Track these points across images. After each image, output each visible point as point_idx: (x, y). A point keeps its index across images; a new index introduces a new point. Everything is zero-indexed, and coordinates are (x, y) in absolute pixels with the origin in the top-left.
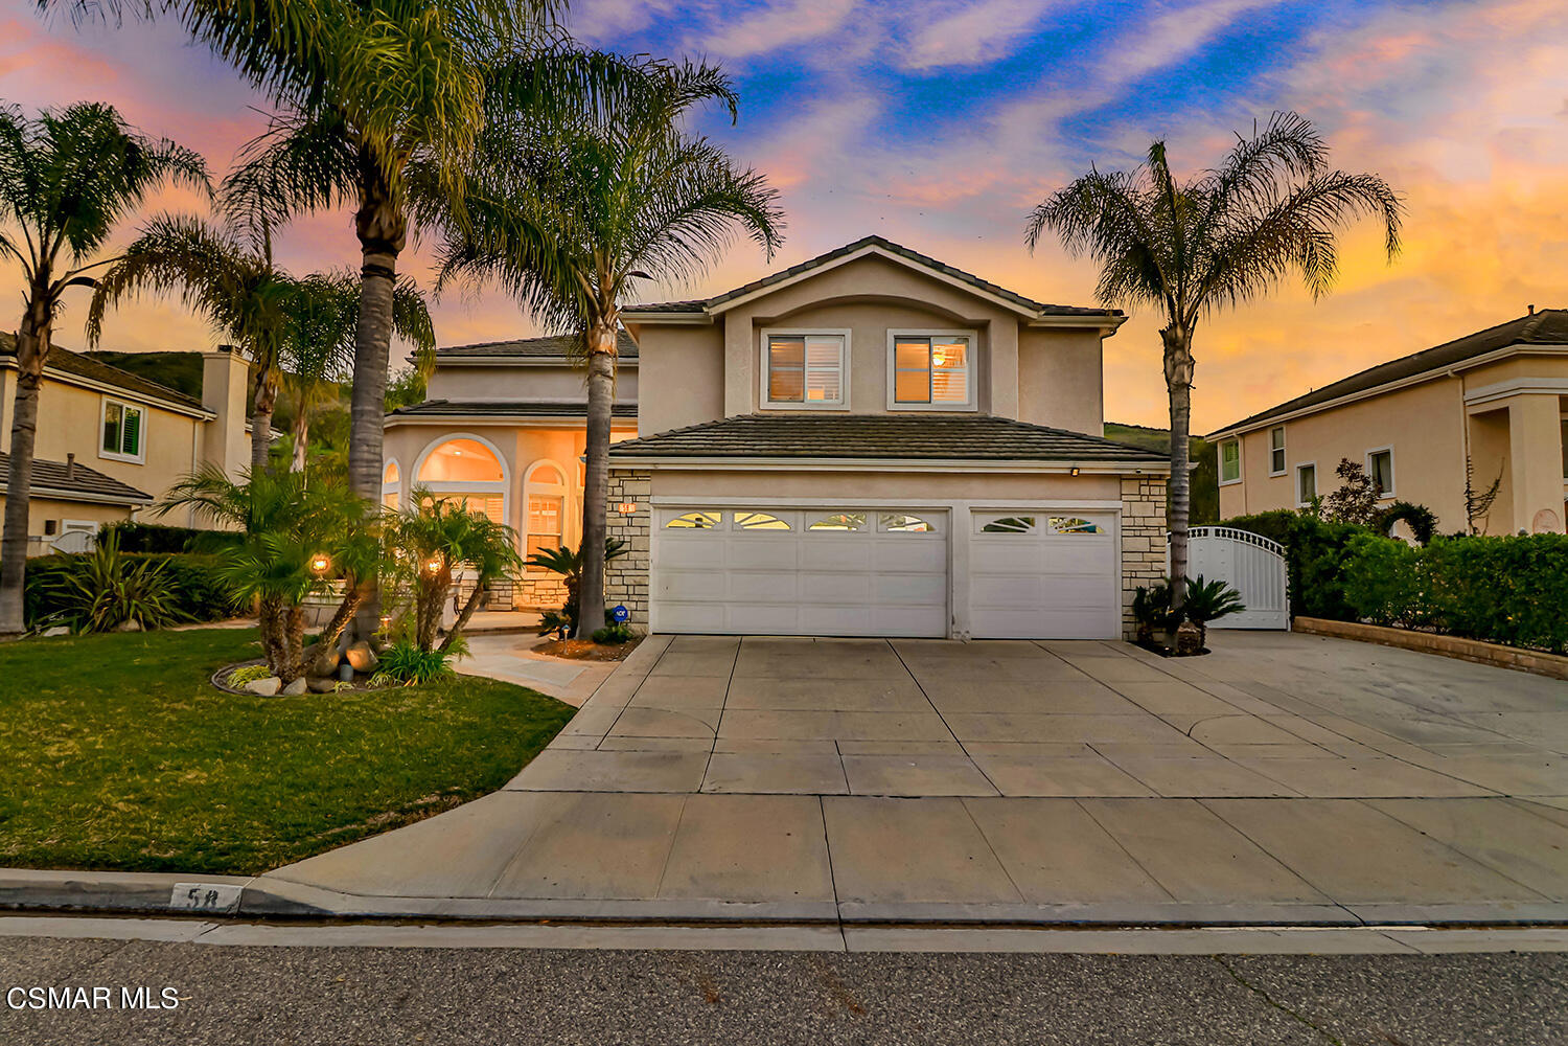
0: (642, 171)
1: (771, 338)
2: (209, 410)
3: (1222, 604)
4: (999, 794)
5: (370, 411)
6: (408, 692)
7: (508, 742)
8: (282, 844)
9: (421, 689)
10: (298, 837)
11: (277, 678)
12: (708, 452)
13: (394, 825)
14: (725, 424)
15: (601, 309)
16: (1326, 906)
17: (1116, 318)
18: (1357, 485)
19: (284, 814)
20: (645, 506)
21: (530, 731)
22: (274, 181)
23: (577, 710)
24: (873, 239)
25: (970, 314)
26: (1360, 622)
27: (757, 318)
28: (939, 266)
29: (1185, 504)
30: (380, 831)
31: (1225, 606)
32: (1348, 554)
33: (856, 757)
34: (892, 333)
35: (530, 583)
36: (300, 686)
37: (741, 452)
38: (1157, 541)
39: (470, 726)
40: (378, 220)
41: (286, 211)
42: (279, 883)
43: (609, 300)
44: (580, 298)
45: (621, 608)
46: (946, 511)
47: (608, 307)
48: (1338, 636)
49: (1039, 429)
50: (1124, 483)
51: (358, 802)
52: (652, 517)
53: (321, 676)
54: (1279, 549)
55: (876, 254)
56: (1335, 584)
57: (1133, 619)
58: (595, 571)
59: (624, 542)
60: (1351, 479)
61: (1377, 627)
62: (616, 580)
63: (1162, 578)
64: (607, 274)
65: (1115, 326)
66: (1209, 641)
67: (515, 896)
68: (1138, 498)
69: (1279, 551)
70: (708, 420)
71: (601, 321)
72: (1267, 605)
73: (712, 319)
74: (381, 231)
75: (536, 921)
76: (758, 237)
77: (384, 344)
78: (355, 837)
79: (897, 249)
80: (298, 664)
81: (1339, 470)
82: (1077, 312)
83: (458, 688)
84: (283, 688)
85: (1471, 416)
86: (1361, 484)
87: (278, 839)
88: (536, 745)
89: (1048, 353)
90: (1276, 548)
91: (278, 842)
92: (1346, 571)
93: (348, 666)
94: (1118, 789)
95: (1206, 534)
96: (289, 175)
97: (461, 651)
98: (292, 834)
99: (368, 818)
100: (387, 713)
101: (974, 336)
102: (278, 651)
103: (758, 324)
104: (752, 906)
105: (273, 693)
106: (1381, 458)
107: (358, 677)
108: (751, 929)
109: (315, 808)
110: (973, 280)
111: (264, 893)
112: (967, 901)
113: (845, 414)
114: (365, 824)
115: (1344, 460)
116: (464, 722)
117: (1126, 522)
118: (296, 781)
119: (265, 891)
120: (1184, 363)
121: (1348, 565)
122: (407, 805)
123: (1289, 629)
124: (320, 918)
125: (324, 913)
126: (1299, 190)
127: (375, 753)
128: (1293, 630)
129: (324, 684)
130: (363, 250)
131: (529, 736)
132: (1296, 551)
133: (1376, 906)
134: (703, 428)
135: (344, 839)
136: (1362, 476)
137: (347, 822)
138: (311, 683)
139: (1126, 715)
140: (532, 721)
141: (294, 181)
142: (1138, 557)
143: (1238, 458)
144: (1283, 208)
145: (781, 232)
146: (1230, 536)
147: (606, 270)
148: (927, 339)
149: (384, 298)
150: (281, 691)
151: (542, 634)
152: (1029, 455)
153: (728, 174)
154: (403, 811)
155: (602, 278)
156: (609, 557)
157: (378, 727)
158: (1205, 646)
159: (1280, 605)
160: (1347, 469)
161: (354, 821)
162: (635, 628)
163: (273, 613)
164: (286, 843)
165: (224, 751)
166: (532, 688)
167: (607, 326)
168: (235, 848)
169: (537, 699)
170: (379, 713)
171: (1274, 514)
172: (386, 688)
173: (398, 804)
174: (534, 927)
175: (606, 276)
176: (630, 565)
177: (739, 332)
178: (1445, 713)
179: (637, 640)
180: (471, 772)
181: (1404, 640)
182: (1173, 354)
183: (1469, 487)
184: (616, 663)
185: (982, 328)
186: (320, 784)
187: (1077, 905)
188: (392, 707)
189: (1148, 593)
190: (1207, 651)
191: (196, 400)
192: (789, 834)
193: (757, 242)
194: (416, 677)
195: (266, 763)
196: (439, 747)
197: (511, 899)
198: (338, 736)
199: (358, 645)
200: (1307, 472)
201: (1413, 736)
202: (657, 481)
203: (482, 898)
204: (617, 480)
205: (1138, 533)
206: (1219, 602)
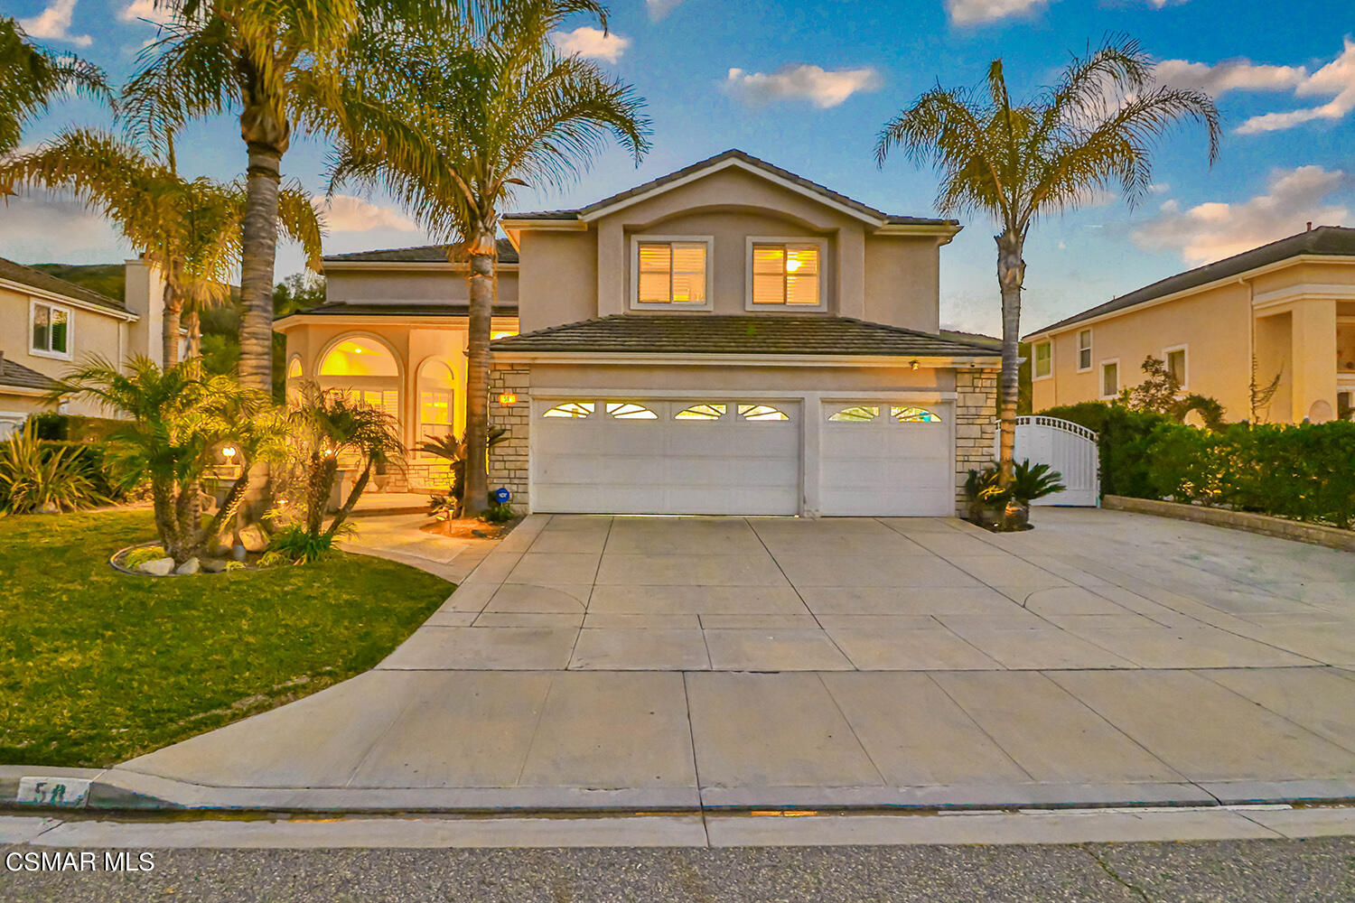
0: (518, 82)
1: (640, 243)
2: (132, 311)
3: (1045, 485)
4: (852, 668)
5: (258, 306)
6: (296, 571)
7: (386, 620)
8: (141, 732)
9: (310, 568)
10: (159, 724)
11: (170, 558)
12: (581, 347)
13: (261, 708)
14: (598, 322)
15: (481, 213)
16: (1180, 784)
17: (952, 227)
18: (1159, 379)
19: (149, 698)
20: (525, 398)
21: (410, 608)
22: (170, 89)
23: (455, 586)
24: (734, 153)
25: (821, 223)
26: (1161, 500)
27: (628, 225)
28: (794, 178)
29: (1014, 395)
30: (245, 715)
31: (1048, 486)
32: (1154, 441)
33: (717, 631)
34: (750, 240)
35: (425, 467)
36: (193, 566)
37: (612, 347)
38: (989, 429)
39: (350, 604)
40: (262, 121)
41: (182, 117)
42: (131, 776)
43: (489, 205)
44: (459, 201)
45: (503, 490)
46: (800, 401)
47: (487, 211)
48: (1143, 512)
49: (883, 328)
50: (959, 376)
51: (226, 684)
52: (531, 408)
53: (213, 555)
54: (1092, 435)
55: (737, 167)
56: (1142, 465)
57: (965, 498)
58: (478, 456)
59: (504, 430)
60: (1154, 373)
61: (1178, 505)
62: (498, 465)
63: (991, 461)
64: (486, 180)
65: (951, 234)
66: (1032, 518)
67: (373, 786)
68: (971, 390)
69: (1092, 438)
70: (582, 319)
71: (480, 224)
72: (1080, 486)
73: (586, 226)
74: (264, 132)
75: (393, 813)
76: (626, 142)
77: (270, 242)
78: (218, 723)
79: (755, 162)
80: (190, 545)
81: (1144, 366)
82: (918, 222)
83: (345, 566)
84: (176, 567)
85: (1260, 318)
86: (1163, 378)
87: (138, 727)
88: (412, 622)
89: (891, 259)
90: (1089, 435)
91: (138, 730)
92: (1151, 455)
93: (240, 547)
94: (966, 661)
95: (1028, 423)
96: (183, 82)
97: (350, 531)
98: (154, 721)
99: (234, 701)
100: (273, 593)
101: (824, 243)
102: (171, 534)
103: (629, 231)
104: (613, 793)
105: (165, 572)
106: (1176, 357)
107: (252, 556)
108: (612, 819)
109: (181, 692)
110: (824, 191)
111: (113, 787)
112: (829, 784)
113: (707, 314)
114: (230, 708)
115: (1149, 357)
116: (346, 601)
117: (959, 411)
118: (169, 664)
119: (114, 785)
120: (1015, 266)
121: (1154, 449)
122: (275, 687)
123: (1099, 506)
124: (169, 813)
125: (175, 808)
126: (1128, 103)
127: (253, 633)
128: (1102, 507)
129: (215, 564)
130: (248, 152)
131: (408, 613)
132: (1107, 437)
133: (1227, 783)
134: (579, 326)
135: (206, 724)
136: (1164, 371)
137: (213, 707)
138: (204, 563)
139: (966, 587)
140: (413, 598)
141: (188, 88)
142: (971, 443)
143: (1049, 357)
144: (1112, 121)
145: (648, 138)
146: (1049, 424)
147: (485, 177)
148: (782, 246)
149: (269, 197)
150: (174, 571)
151: (431, 515)
152: (875, 350)
153: (598, 84)
154: (271, 694)
155: (482, 184)
156: (492, 442)
157: (262, 605)
158: (1029, 522)
159: (1091, 485)
160: (1150, 365)
161: (219, 706)
162: (516, 508)
163: (165, 497)
164: (146, 731)
165: (105, 632)
166: (415, 566)
167: (487, 229)
168: (91, 738)
169: (419, 577)
170: (264, 591)
171: (1087, 405)
172: (277, 567)
173: (268, 686)
174: (389, 821)
175: (485, 182)
176: (511, 451)
177: (610, 238)
178: (1253, 584)
179: (518, 519)
180: (345, 652)
181: (1203, 515)
182: (1006, 258)
183: (1253, 381)
184: (496, 541)
185: (832, 236)
186: (192, 666)
187: (936, 787)
188: (278, 586)
189: (978, 475)
190: (1031, 527)
191: (120, 303)
192: (652, 713)
193: (625, 149)
194: (305, 556)
195: (143, 645)
196: (318, 626)
197: (369, 788)
198: (221, 615)
199: (251, 527)
200: (1111, 369)
201: (1229, 606)
202: (535, 373)
203: (339, 788)
204: (499, 373)
205: (970, 421)
206: (1043, 482)
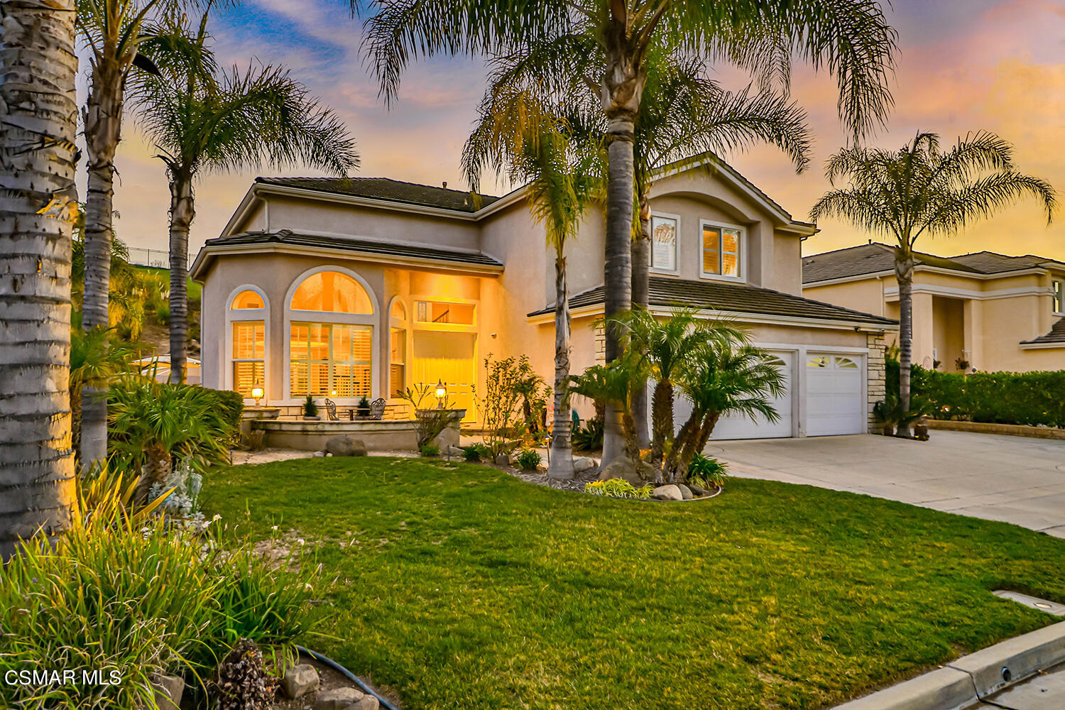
24: (710, 153)
25: (751, 215)
34: (703, 222)
38: (882, 373)
46: (793, 352)
50: (869, 337)
55: (710, 164)
57: (874, 420)
63: (884, 395)
68: (874, 346)
79: (722, 163)
85: (888, 303)
113: (678, 278)
117: (870, 361)
142: (875, 383)
148: (719, 229)
181: (971, 427)
185: (751, 226)
190: (928, 439)
205: (874, 368)
